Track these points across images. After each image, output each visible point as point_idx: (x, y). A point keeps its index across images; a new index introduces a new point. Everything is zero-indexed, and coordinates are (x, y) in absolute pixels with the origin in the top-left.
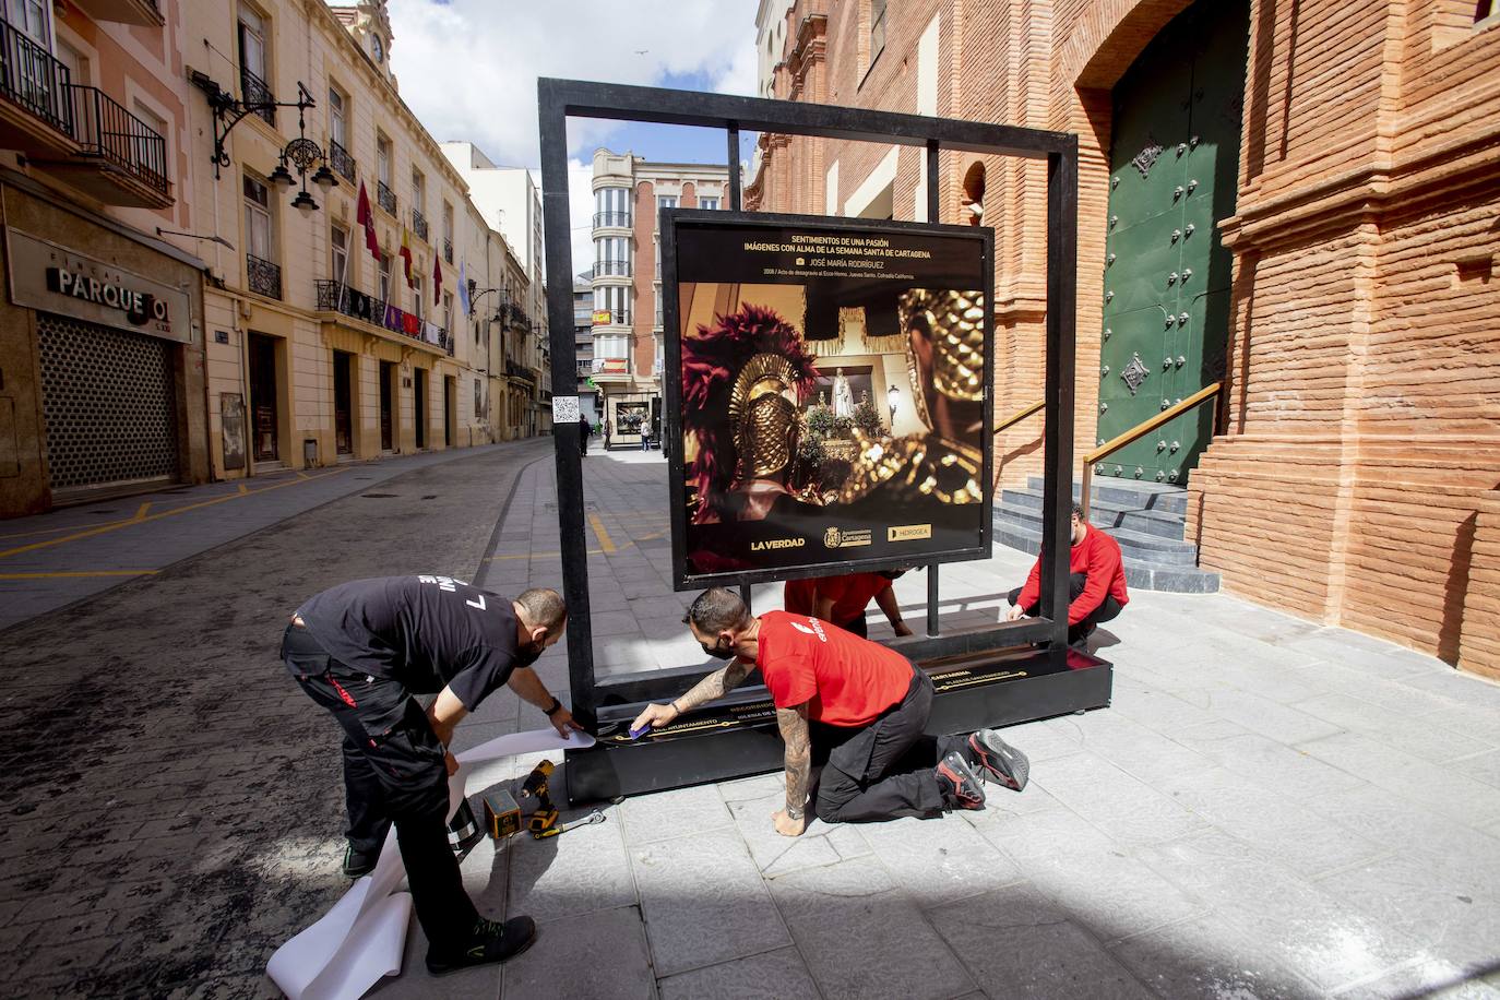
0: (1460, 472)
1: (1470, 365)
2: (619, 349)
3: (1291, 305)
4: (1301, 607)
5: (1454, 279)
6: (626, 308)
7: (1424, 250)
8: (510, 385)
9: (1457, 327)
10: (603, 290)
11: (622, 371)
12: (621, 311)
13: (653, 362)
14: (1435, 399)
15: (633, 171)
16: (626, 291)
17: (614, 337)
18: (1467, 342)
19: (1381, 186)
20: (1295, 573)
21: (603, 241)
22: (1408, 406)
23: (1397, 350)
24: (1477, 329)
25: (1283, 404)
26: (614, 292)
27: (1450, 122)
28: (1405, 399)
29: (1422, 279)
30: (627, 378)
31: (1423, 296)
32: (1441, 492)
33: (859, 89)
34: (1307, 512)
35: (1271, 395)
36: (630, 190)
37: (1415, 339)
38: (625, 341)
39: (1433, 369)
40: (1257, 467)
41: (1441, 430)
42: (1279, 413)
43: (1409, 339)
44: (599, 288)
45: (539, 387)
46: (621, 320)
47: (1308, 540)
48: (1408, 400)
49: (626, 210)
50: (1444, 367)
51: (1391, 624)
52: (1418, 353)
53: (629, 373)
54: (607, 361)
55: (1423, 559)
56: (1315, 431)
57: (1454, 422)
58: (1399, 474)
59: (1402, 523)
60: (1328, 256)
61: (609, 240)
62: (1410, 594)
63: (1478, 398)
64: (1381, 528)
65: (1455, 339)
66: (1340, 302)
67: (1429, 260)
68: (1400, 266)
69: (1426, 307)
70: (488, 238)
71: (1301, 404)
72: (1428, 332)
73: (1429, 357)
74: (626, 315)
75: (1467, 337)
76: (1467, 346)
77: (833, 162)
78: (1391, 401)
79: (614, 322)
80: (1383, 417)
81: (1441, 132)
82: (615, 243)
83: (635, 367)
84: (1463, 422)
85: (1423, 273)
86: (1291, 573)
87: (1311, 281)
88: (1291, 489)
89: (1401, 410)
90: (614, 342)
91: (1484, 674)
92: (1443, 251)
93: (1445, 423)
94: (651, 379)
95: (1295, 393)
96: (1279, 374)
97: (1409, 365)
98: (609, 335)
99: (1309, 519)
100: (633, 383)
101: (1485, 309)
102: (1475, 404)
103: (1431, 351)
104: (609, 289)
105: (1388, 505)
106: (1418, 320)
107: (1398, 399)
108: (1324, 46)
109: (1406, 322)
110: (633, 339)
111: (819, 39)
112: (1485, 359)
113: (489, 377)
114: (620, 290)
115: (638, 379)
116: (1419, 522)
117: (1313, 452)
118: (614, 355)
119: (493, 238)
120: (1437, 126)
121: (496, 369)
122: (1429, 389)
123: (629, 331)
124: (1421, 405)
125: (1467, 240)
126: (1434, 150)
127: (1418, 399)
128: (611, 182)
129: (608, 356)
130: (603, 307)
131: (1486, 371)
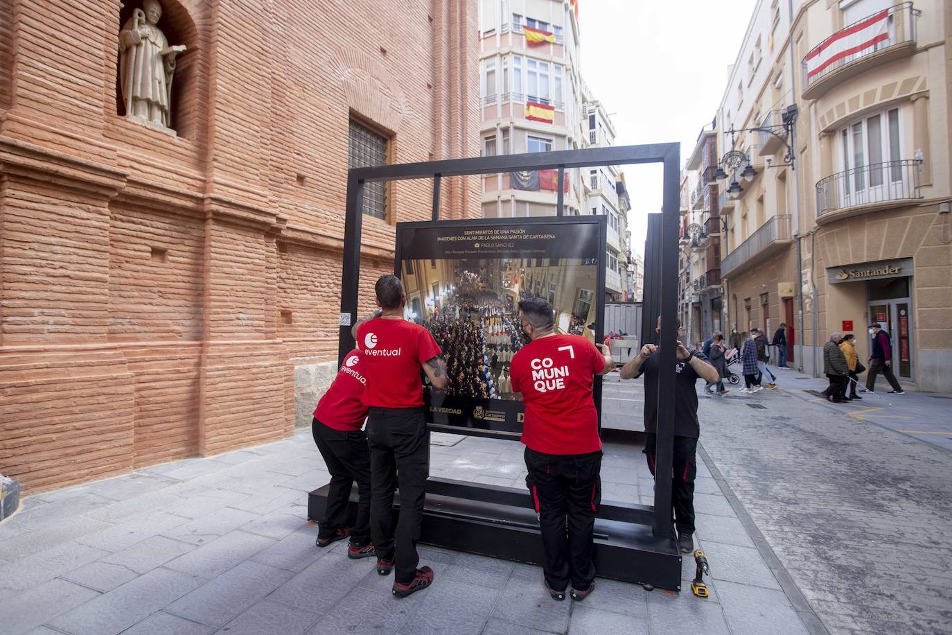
0: (180, 361)
1: (163, 305)
3: (53, 240)
4: (113, 468)
5: (149, 255)
7: (134, 233)
9: (156, 283)
14: (149, 321)
18: (161, 292)
20: (105, 447)
22: (134, 324)
23: (123, 289)
24: (165, 286)
25: (51, 320)
28: (132, 320)
29: (135, 250)
31: (137, 261)
32: (178, 372)
34: (111, 400)
35: (36, 311)
37: (134, 285)
39: (145, 304)
40: (47, 373)
41: (154, 339)
42: (46, 327)
43: (131, 285)
47: (114, 419)
48: (134, 321)
50: (151, 304)
51: (160, 454)
52: (136, 294)
55: (174, 410)
56: (85, 341)
57: (160, 335)
58: (150, 366)
59: (162, 393)
60: (85, 215)
62: (168, 432)
63: (170, 322)
64: (151, 399)
65: (156, 289)
66: (98, 251)
68: (121, 237)
69: (139, 268)
71: (70, 321)
72: (141, 282)
73: (142, 297)
75: (162, 289)
76: (160, 294)
78: (124, 321)
80: (120, 331)
81: (139, 170)
84: (164, 334)
85: (136, 247)
86: (102, 447)
87: (72, 228)
88: (95, 386)
89: (130, 327)
91: (215, 453)
92: (145, 238)
93: (155, 335)
95: (63, 312)
96: (44, 295)
97: (132, 300)
99: (113, 404)
101: (167, 277)
102: (168, 325)
103: (143, 293)
105: (153, 384)
106: (135, 274)
107: (128, 320)
109: (128, 274)
112: (170, 302)
116: (170, 390)
117: (98, 356)
122: (146, 315)
124: (142, 325)
125: (156, 237)
127: (140, 321)
131: (171, 309)
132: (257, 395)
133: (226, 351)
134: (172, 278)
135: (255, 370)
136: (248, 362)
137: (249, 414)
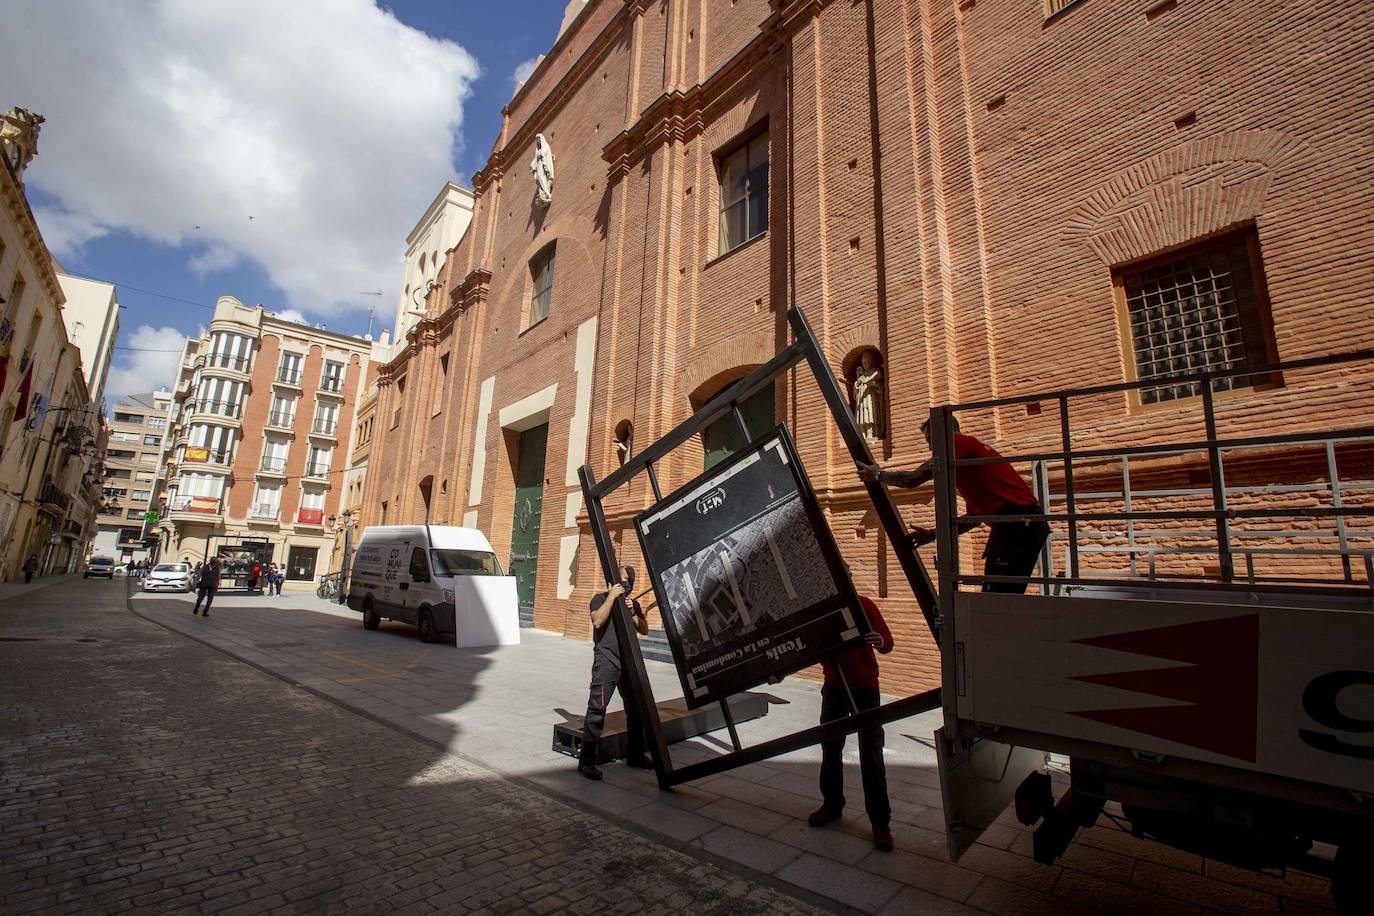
1: (863, 570)
2: (213, 488)
5: (855, 535)
6: (228, 448)
7: (845, 521)
8: (39, 512)
9: (858, 554)
10: (204, 428)
11: (212, 511)
12: (222, 450)
13: (249, 505)
15: (261, 324)
16: (231, 432)
17: (208, 476)
18: (862, 560)
19: (830, 495)
21: (214, 382)
24: (864, 555)
26: (218, 432)
27: (849, 476)
30: (216, 519)
31: (847, 540)
33: (521, 335)
36: (254, 339)
38: (221, 481)
44: (199, 425)
45: (66, 517)
46: (220, 460)
49: (247, 357)
50: (856, 569)
53: (219, 513)
54: (196, 499)
61: (221, 380)
63: (866, 582)
65: (858, 558)
67: (848, 527)
68: (839, 527)
69: (848, 545)
70: (63, 351)
72: (850, 554)
74: (227, 455)
75: (862, 558)
77: (490, 376)
79: (212, 461)
82: (228, 385)
83: (227, 509)
85: (846, 530)
90: (208, 480)
92: (851, 523)
94: (244, 522)
98: (202, 474)
100: (223, 525)
101: (865, 549)
104: (211, 427)
108: (807, 431)
110: (230, 481)
111: (484, 285)
112: (868, 568)
113: (22, 502)
114: (226, 430)
115: (228, 520)
118: (205, 494)
119: (69, 351)
120: (845, 476)
121: (32, 494)
123: (228, 472)
126: (846, 486)
128: (235, 328)
129: (196, 495)
130: (201, 444)
131: (868, 573)
132: (916, 651)
133: (895, 606)
134: (868, 549)
135: (913, 626)
136: (910, 618)
137: (908, 666)
